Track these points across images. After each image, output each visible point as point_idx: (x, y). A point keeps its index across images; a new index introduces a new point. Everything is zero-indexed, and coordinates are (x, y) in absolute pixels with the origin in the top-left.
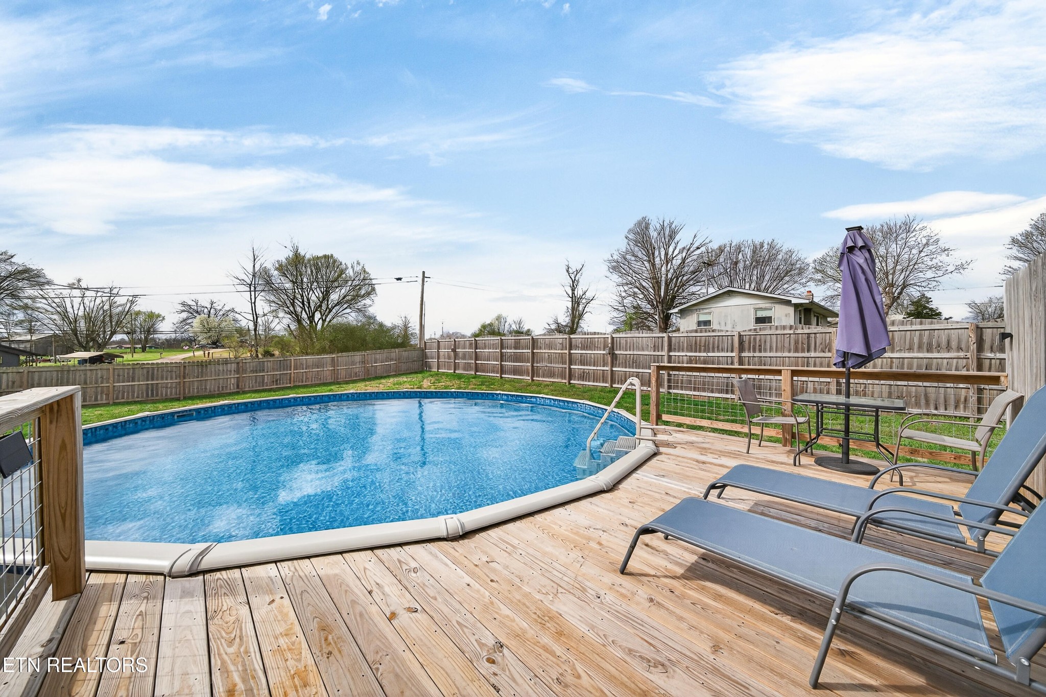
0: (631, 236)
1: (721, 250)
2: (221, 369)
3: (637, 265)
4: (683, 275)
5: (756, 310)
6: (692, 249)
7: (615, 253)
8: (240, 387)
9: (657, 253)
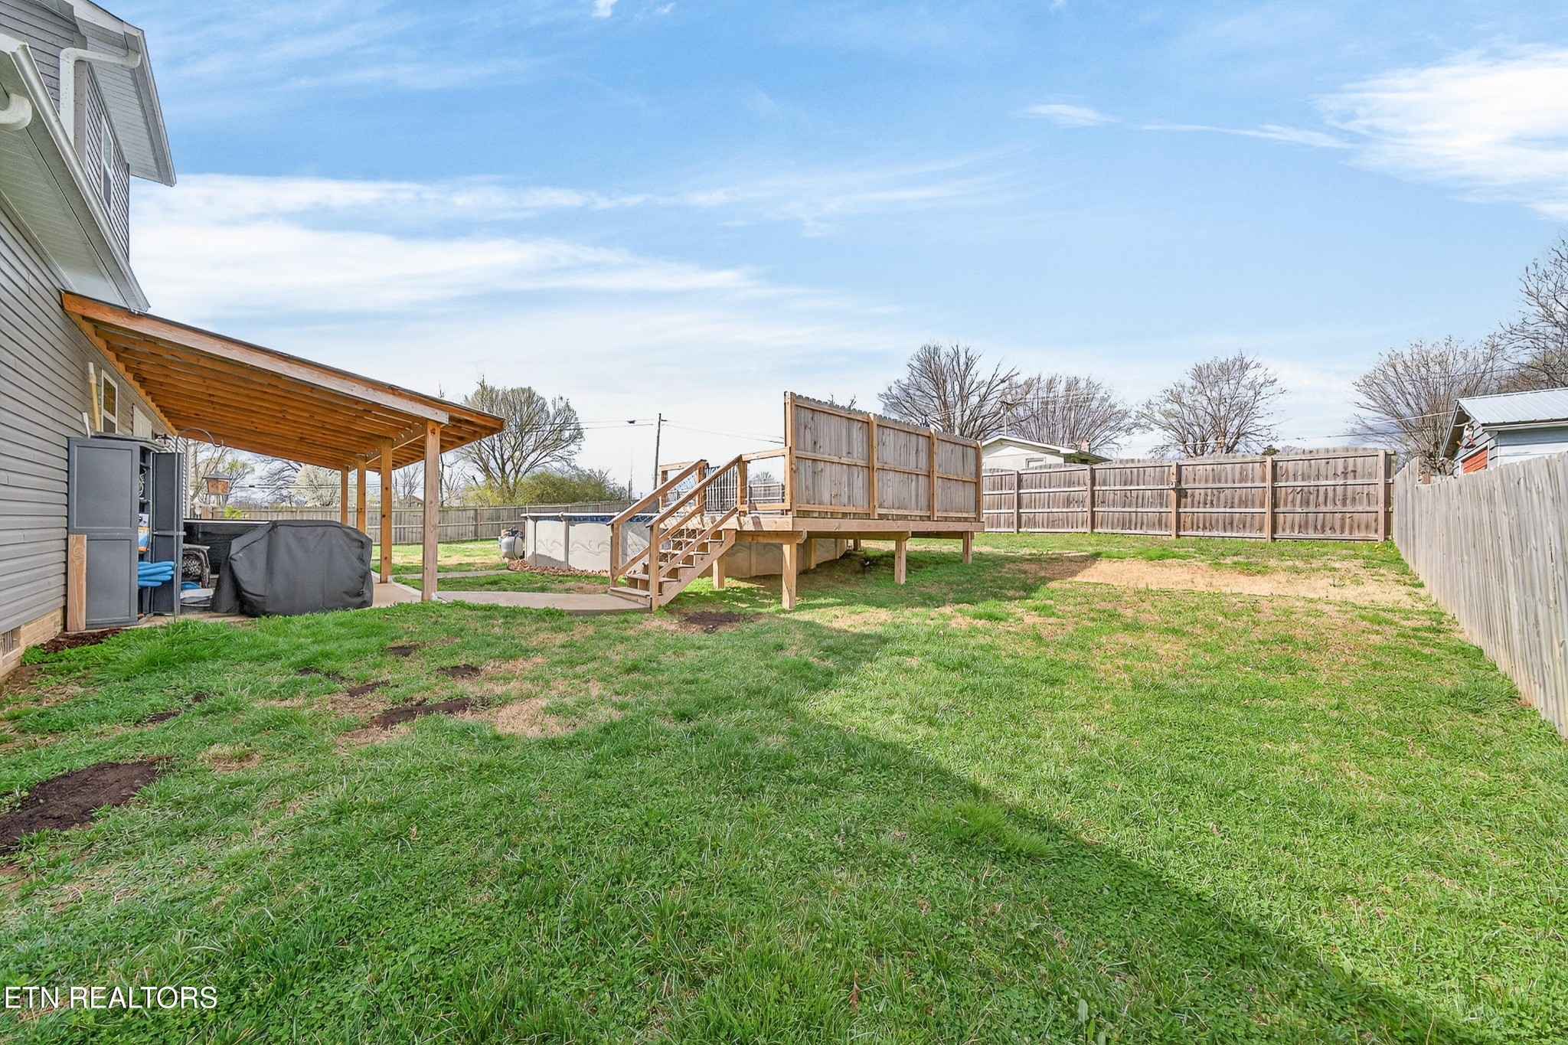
0: (916, 364)
1: (1029, 385)
3: (921, 403)
4: (984, 417)
5: (1028, 461)
6: (994, 384)
7: (894, 385)
9: (949, 388)
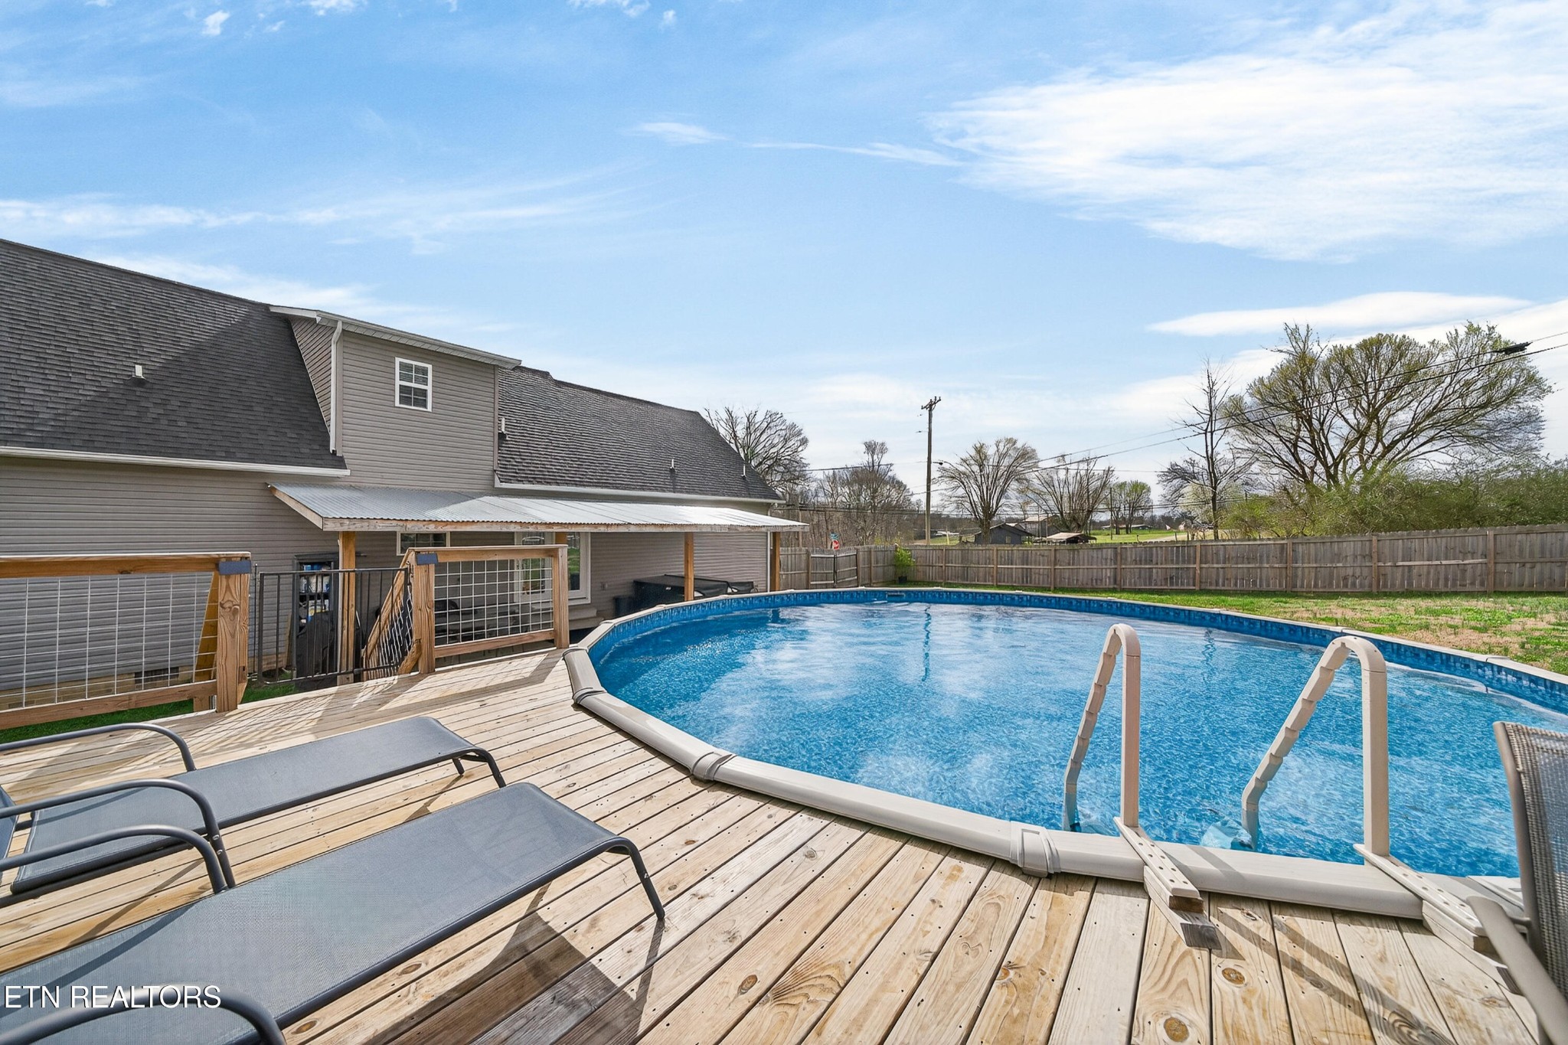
2: (1095, 555)
8: (1118, 582)
